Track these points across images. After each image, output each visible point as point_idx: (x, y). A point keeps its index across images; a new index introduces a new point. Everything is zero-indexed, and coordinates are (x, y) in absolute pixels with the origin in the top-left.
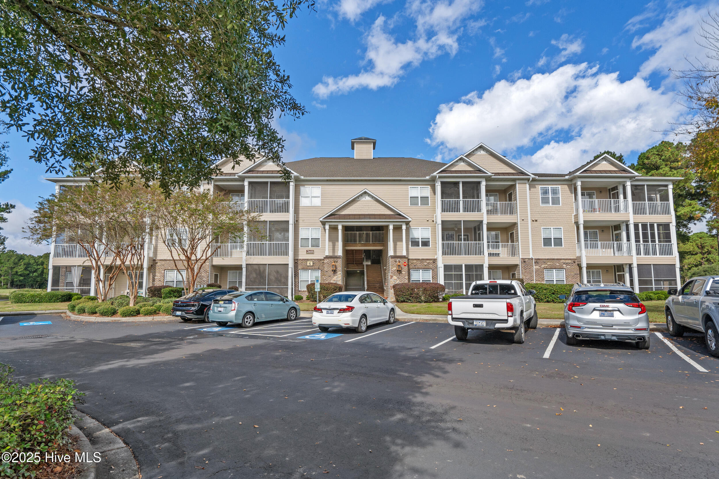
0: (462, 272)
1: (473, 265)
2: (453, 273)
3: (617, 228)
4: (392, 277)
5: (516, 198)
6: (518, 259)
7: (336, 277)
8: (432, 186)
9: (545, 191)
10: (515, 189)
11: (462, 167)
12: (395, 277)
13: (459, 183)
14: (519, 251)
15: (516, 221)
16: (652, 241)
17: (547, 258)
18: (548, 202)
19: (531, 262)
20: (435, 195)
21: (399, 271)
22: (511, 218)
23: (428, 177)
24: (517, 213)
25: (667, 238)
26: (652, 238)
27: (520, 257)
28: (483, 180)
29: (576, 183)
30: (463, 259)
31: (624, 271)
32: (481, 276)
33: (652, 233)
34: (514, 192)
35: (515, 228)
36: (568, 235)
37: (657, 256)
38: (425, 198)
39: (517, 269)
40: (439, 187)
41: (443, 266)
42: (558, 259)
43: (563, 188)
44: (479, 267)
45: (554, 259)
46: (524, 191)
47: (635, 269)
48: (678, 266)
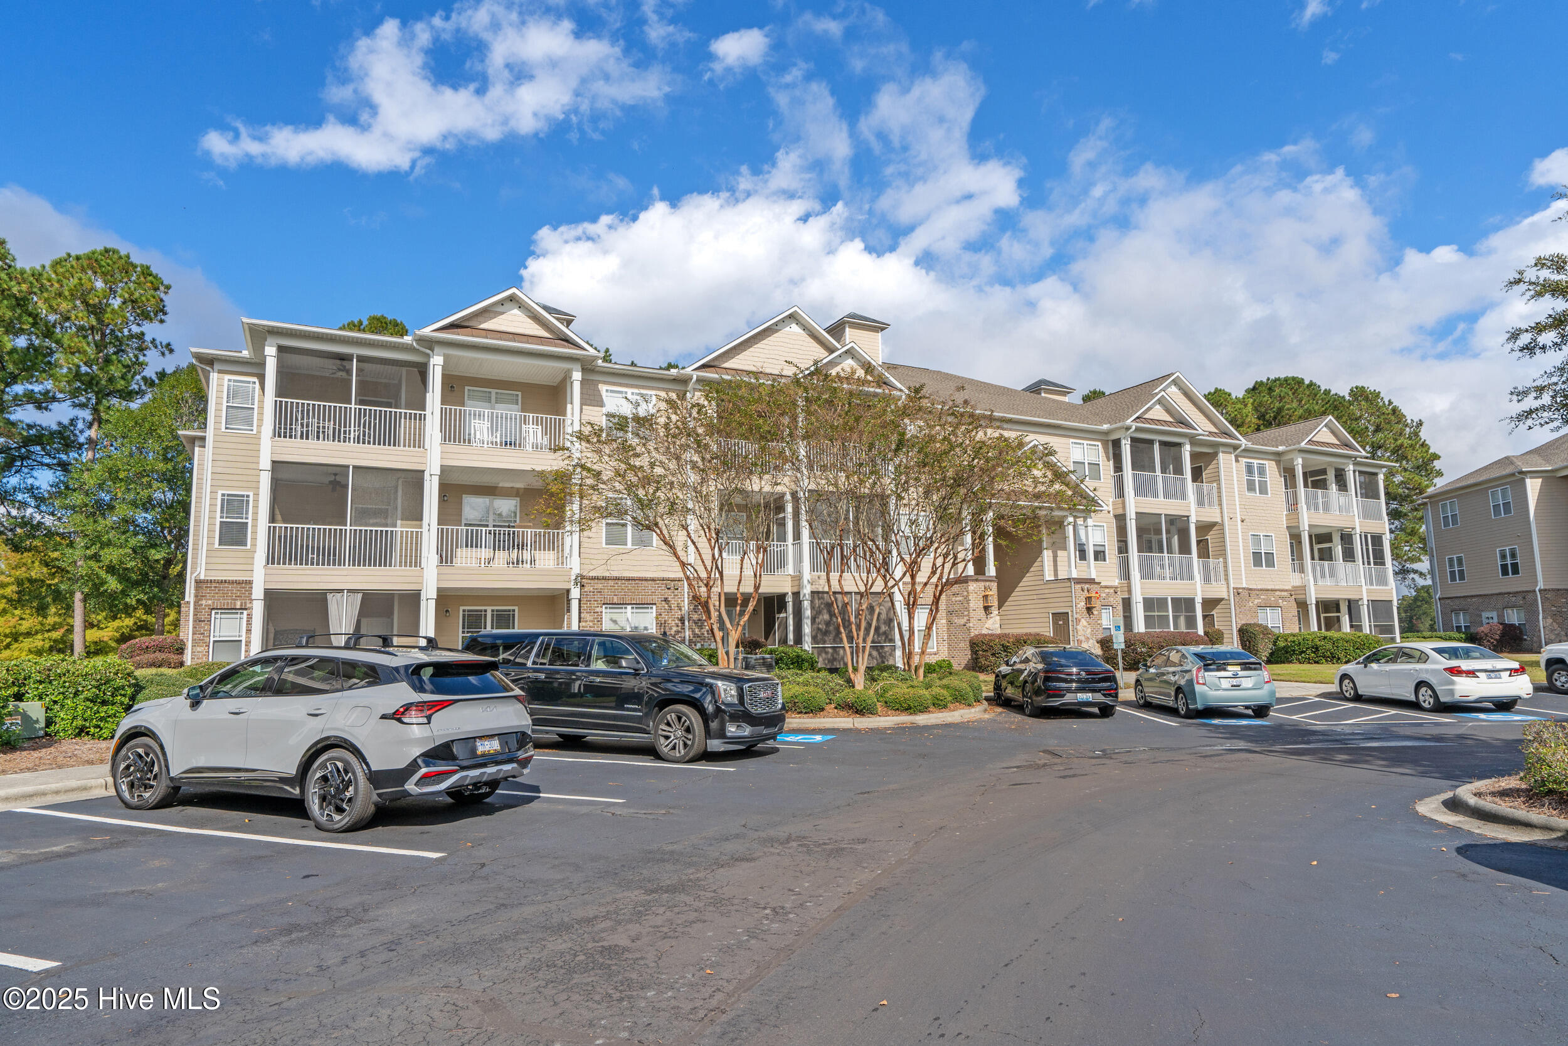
0: (1168, 611)
1: (1181, 599)
2: (1156, 614)
3: (1321, 538)
4: (1078, 621)
5: (1217, 479)
6: (1225, 589)
7: (990, 622)
8: (1105, 444)
9: (1249, 469)
10: (1215, 462)
11: (1158, 413)
12: (1084, 622)
13: (1151, 442)
14: (1226, 575)
15: (1219, 520)
16: (1369, 563)
17: (1259, 587)
18: (1255, 490)
19: (1245, 593)
20: (1109, 461)
21: (1089, 610)
22: (1211, 514)
23: (1106, 427)
24: (1220, 505)
25: (1379, 559)
26: (1368, 558)
27: (1232, 585)
28: (1187, 441)
29: (1292, 459)
30: (1168, 588)
31: (1338, 611)
32: (1194, 618)
33: (1367, 550)
34: (1210, 467)
35: (1211, 533)
36: (1281, 548)
37: (1375, 587)
38: (1095, 466)
39: (1219, 607)
40: (1128, 447)
41: (1142, 601)
42: (1272, 590)
43: (1270, 466)
44: (1189, 603)
45: (1268, 590)
46: (1229, 467)
47: (1365, 607)
48: (1395, 603)
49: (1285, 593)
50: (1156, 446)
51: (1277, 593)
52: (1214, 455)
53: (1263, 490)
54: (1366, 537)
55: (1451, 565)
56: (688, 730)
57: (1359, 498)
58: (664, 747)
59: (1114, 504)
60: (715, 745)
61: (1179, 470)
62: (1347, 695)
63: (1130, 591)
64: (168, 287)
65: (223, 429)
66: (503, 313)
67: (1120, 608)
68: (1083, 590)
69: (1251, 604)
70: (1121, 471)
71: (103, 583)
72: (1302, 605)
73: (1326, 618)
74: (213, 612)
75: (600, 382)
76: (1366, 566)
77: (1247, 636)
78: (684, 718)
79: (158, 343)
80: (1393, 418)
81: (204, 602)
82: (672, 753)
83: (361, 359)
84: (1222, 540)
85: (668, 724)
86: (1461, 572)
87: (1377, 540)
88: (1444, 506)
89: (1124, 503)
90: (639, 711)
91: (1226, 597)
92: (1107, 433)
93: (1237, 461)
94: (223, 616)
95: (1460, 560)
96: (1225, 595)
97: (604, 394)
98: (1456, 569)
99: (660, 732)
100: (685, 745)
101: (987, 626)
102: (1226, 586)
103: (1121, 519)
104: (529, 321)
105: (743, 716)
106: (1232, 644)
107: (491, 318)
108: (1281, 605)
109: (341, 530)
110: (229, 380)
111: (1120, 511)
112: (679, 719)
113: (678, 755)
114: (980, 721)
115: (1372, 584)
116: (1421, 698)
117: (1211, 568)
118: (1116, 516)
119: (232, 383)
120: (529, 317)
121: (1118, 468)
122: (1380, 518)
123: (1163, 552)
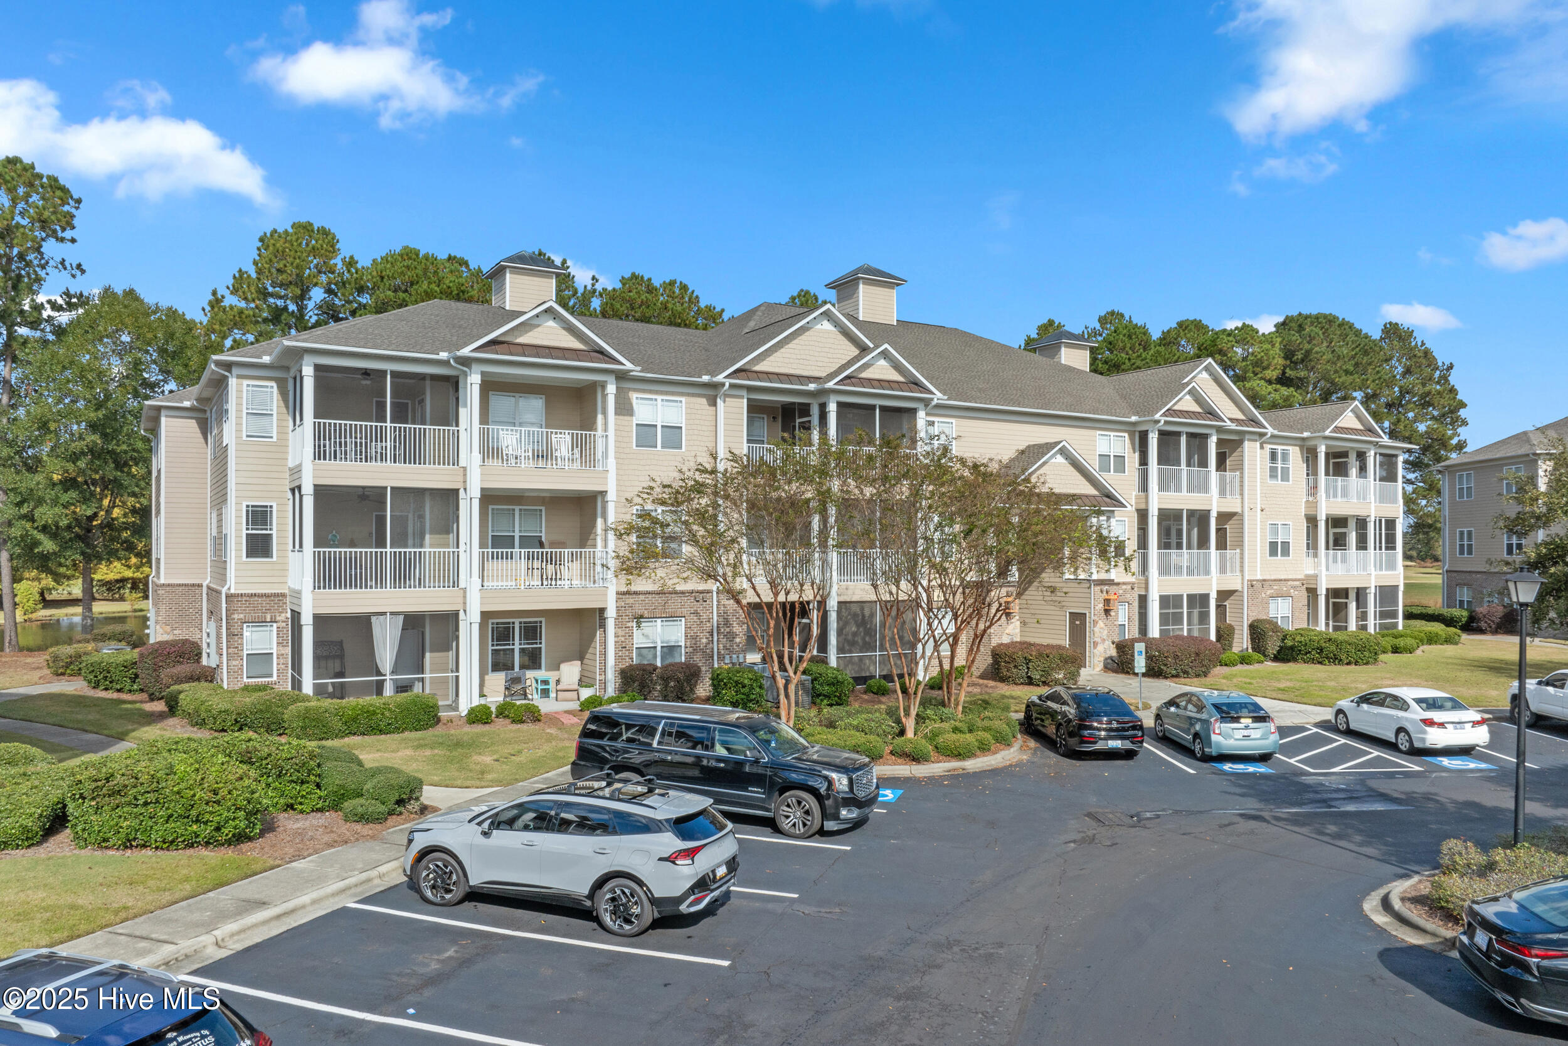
0: (1182, 608)
1: (1195, 595)
2: (1171, 611)
3: (1337, 522)
4: (1095, 623)
5: (1240, 467)
6: (1240, 581)
7: (1011, 627)
8: (1132, 435)
9: (1273, 456)
10: (1239, 449)
11: (1187, 403)
12: (1101, 624)
13: (1178, 434)
14: (1242, 567)
15: (1239, 510)
16: (1380, 549)
17: (1273, 578)
18: (1276, 477)
19: (1258, 585)
20: (1134, 452)
21: (1107, 612)
22: (1231, 504)
23: (1134, 419)
24: (1242, 494)
25: (1391, 544)
26: (1380, 543)
27: (1247, 577)
28: (1214, 431)
29: (1316, 446)
30: (1184, 585)
31: (1347, 598)
32: (1207, 614)
33: (1380, 534)
34: (1235, 454)
35: (1230, 522)
36: (1297, 537)
37: (1384, 572)
38: (1120, 459)
39: (1232, 598)
40: (1155, 441)
41: (1158, 599)
42: (1285, 580)
43: (1294, 453)
44: (1205, 598)
45: (1281, 580)
46: (1254, 454)
47: (1372, 595)
48: (1401, 588)
49: (1297, 583)
50: (1183, 440)
51: (1289, 583)
52: (1240, 443)
53: (1285, 478)
54: (1380, 521)
55: (1462, 539)
56: (807, 813)
57: (1378, 482)
58: (785, 824)
59: (1137, 498)
60: (830, 825)
61: (1204, 463)
62: (1341, 727)
63: (1147, 589)
64: (79, 201)
65: (245, 438)
66: (539, 326)
67: (1136, 604)
68: (1102, 592)
69: (1264, 595)
70: (1147, 464)
71: (37, 543)
72: (1312, 592)
73: (1334, 603)
74: (245, 625)
75: (630, 389)
76: (1378, 551)
77: (1257, 632)
78: (804, 803)
79: (67, 264)
80: (1424, 361)
81: (236, 616)
82: (792, 830)
83: (395, 374)
84: (1240, 530)
85: (788, 806)
86: (1470, 546)
87: (1391, 524)
88: (1461, 477)
89: (1147, 498)
90: (763, 793)
91: (1240, 589)
92: (1134, 424)
93: (1262, 447)
94: (254, 629)
95: (1470, 533)
96: (1239, 588)
97: (634, 402)
98: (1466, 543)
99: (781, 812)
100: (805, 825)
101: (1007, 631)
102: (1240, 578)
103: (1143, 515)
104: (564, 332)
105: (851, 801)
106: (1242, 642)
107: (527, 332)
108: (1292, 594)
109: (381, 552)
110: (248, 386)
111: (1143, 506)
112: (799, 803)
113: (798, 832)
114: (1019, 764)
115: (1381, 569)
116: (1400, 741)
117: (1228, 558)
118: (1138, 510)
119: (250, 388)
120: (564, 328)
121: (1144, 461)
122: (1395, 501)
123: (1182, 549)
